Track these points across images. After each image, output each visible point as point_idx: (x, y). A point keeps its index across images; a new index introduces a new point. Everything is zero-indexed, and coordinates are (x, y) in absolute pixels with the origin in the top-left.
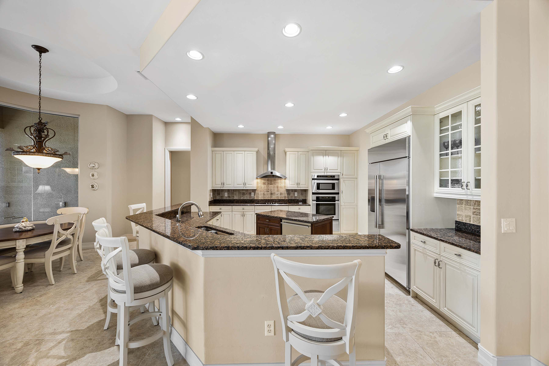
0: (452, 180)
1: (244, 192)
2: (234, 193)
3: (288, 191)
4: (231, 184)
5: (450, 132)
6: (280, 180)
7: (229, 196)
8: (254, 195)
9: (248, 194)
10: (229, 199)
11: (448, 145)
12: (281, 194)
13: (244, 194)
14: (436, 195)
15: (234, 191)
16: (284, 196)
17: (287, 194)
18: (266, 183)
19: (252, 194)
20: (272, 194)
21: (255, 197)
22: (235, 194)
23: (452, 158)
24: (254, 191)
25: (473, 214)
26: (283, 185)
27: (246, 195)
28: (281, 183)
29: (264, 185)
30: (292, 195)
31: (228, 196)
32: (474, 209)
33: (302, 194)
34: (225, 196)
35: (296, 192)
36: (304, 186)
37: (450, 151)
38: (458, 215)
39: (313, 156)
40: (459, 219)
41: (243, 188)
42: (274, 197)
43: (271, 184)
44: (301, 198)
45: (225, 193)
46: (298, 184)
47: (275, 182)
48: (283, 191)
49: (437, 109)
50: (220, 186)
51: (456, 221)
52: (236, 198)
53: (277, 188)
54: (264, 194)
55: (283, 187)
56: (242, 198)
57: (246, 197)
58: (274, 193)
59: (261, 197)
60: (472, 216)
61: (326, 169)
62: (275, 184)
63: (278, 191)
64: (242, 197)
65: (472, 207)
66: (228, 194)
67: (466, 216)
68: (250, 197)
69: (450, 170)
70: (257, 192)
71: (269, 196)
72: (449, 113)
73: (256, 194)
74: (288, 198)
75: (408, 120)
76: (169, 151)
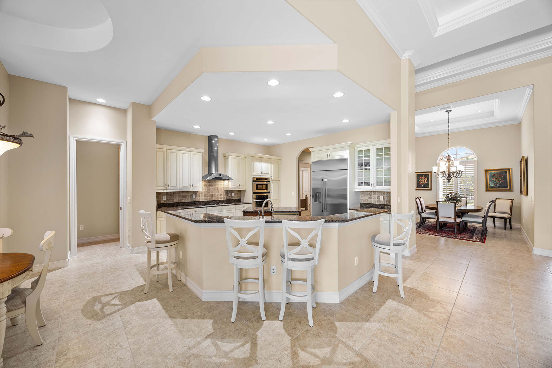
0: (365, 182)
1: (185, 194)
2: (173, 196)
3: (227, 192)
4: (176, 186)
5: (364, 159)
6: (219, 182)
7: (168, 200)
8: (196, 197)
9: (189, 196)
10: (168, 202)
11: (363, 164)
12: (220, 195)
13: (184, 196)
14: (356, 190)
15: (173, 194)
16: (223, 197)
17: (225, 195)
18: (207, 185)
19: (193, 196)
20: (212, 195)
21: (197, 199)
22: (175, 197)
23: (365, 171)
24: (195, 192)
25: (369, 198)
26: (222, 186)
27: (187, 197)
28: (220, 184)
29: (205, 187)
30: (230, 195)
31: (166, 200)
32: (369, 196)
33: (237, 195)
34: (164, 199)
35: (233, 192)
36: (242, 187)
37: (364, 168)
38: (361, 199)
39: (253, 161)
40: (362, 202)
41: (189, 190)
42: (214, 198)
43: (212, 186)
44: (237, 198)
45: (164, 196)
46: (239, 185)
47: (215, 183)
48: (222, 192)
49: (358, 146)
50: (163, 188)
51: (360, 203)
52: (176, 201)
53: (217, 189)
54: (205, 196)
55: (222, 188)
56: (183, 201)
57: (188, 200)
58: (214, 194)
59: (202, 199)
60: (368, 199)
61: (262, 173)
62: (215, 185)
63: (218, 192)
64: (183, 199)
65: (368, 195)
66: (166, 197)
67: (365, 200)
68: (192, 199)
69: (364, 177)
70: (198, 194)
71: (210, 197)
72: (363, 149)
73: (197, 196)
74: (226, 198)
75: (346, 149)
76: (77, 141)
